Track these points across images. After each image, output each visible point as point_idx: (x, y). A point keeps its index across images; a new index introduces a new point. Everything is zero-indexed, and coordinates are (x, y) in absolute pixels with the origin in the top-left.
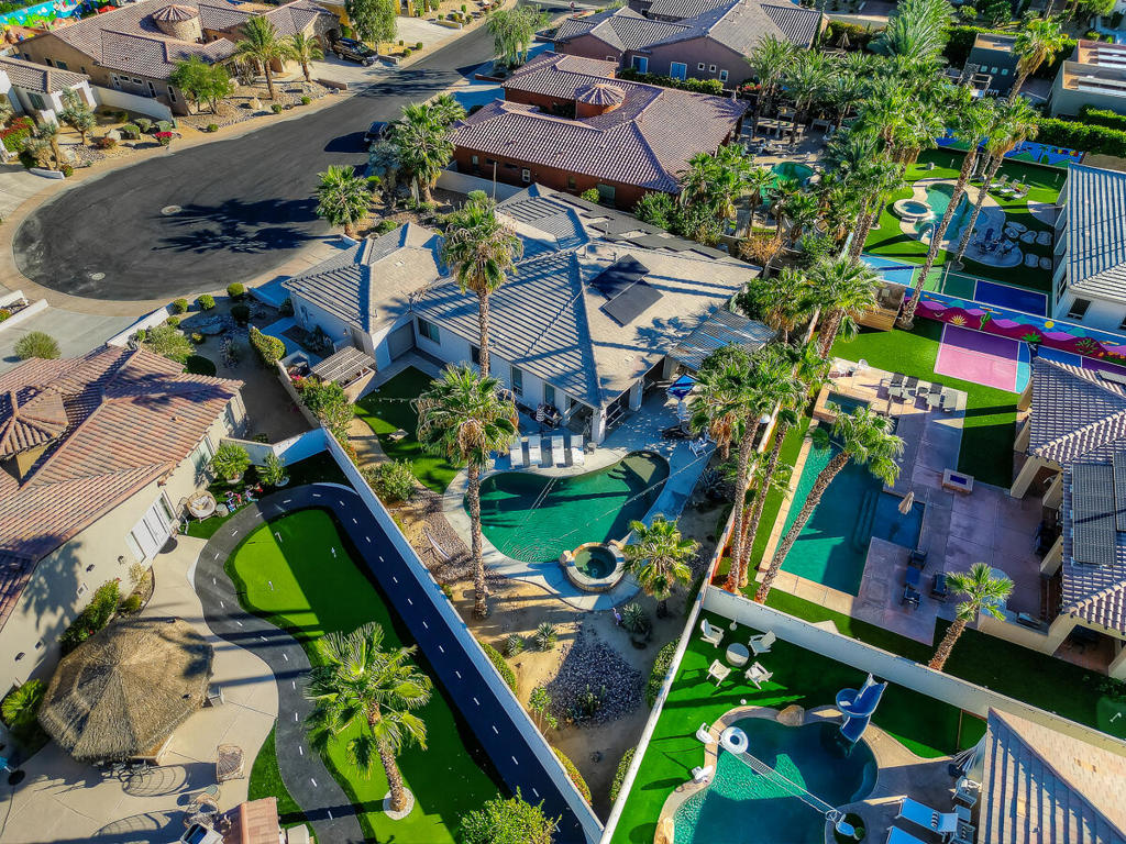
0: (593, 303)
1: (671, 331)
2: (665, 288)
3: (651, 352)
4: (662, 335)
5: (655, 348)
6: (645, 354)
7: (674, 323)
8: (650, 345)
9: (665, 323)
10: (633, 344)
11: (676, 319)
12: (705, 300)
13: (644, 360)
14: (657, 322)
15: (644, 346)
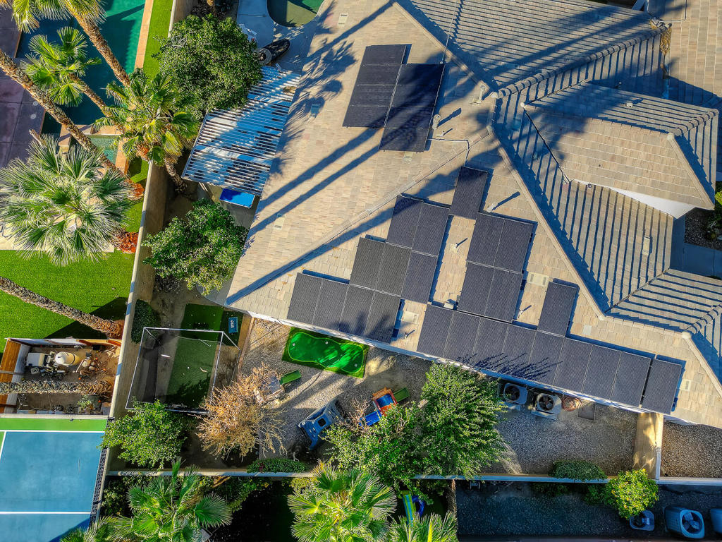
0: (424, 47)
1: (314, 91)
2: (353, 144)
3: (327, 47)
4: (322, 78)
5: (324, 55)
6: (331, 38)
7: (314, 105)
8: (330, 54)
9: (326, 95)
10: (349, 40)
11: (316, 113)
12: (293, 170)
13: (328, 31)
14: (336, 87)
15: (336, 47)
